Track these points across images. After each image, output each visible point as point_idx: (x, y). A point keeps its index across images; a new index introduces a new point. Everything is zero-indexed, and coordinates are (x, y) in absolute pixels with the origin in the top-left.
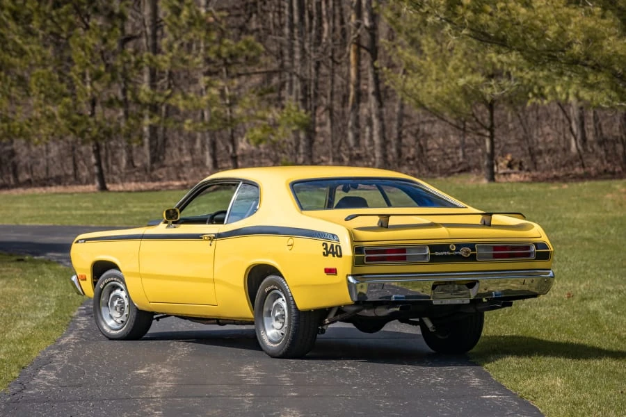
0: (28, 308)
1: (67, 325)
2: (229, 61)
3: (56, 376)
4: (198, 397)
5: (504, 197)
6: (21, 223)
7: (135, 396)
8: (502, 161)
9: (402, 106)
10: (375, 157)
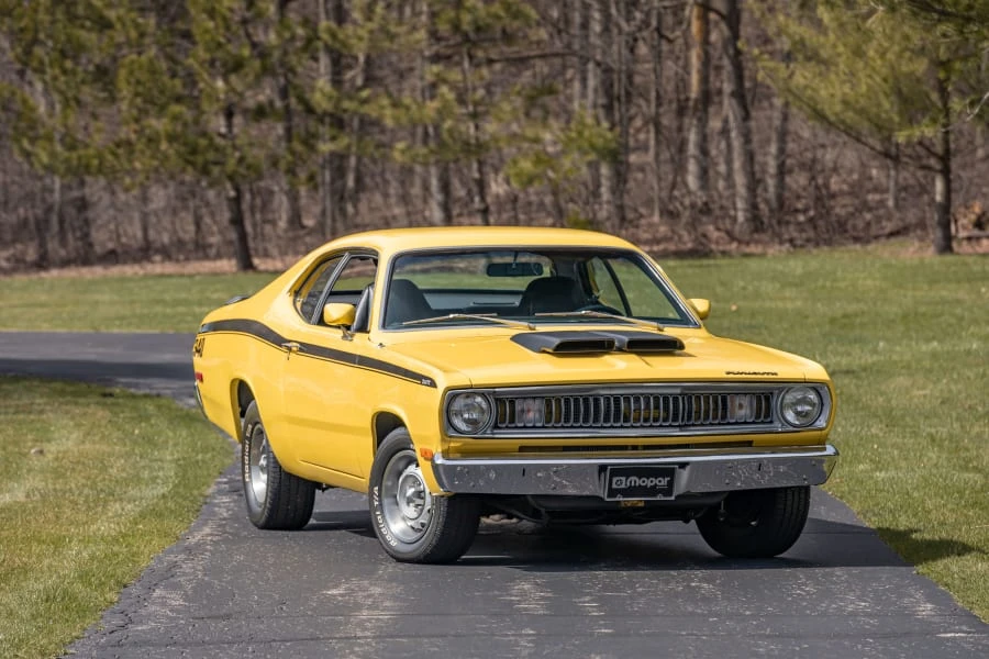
0: (126, 482)
1: (198, 511)
2: (472, 35)
3: (185, 601)
4: (437, 637)
5: (969, 281)
6: (103, 330)
7: (326, 635)
8: (965, 216)
9: (785, 118)
10: (735, 209)
